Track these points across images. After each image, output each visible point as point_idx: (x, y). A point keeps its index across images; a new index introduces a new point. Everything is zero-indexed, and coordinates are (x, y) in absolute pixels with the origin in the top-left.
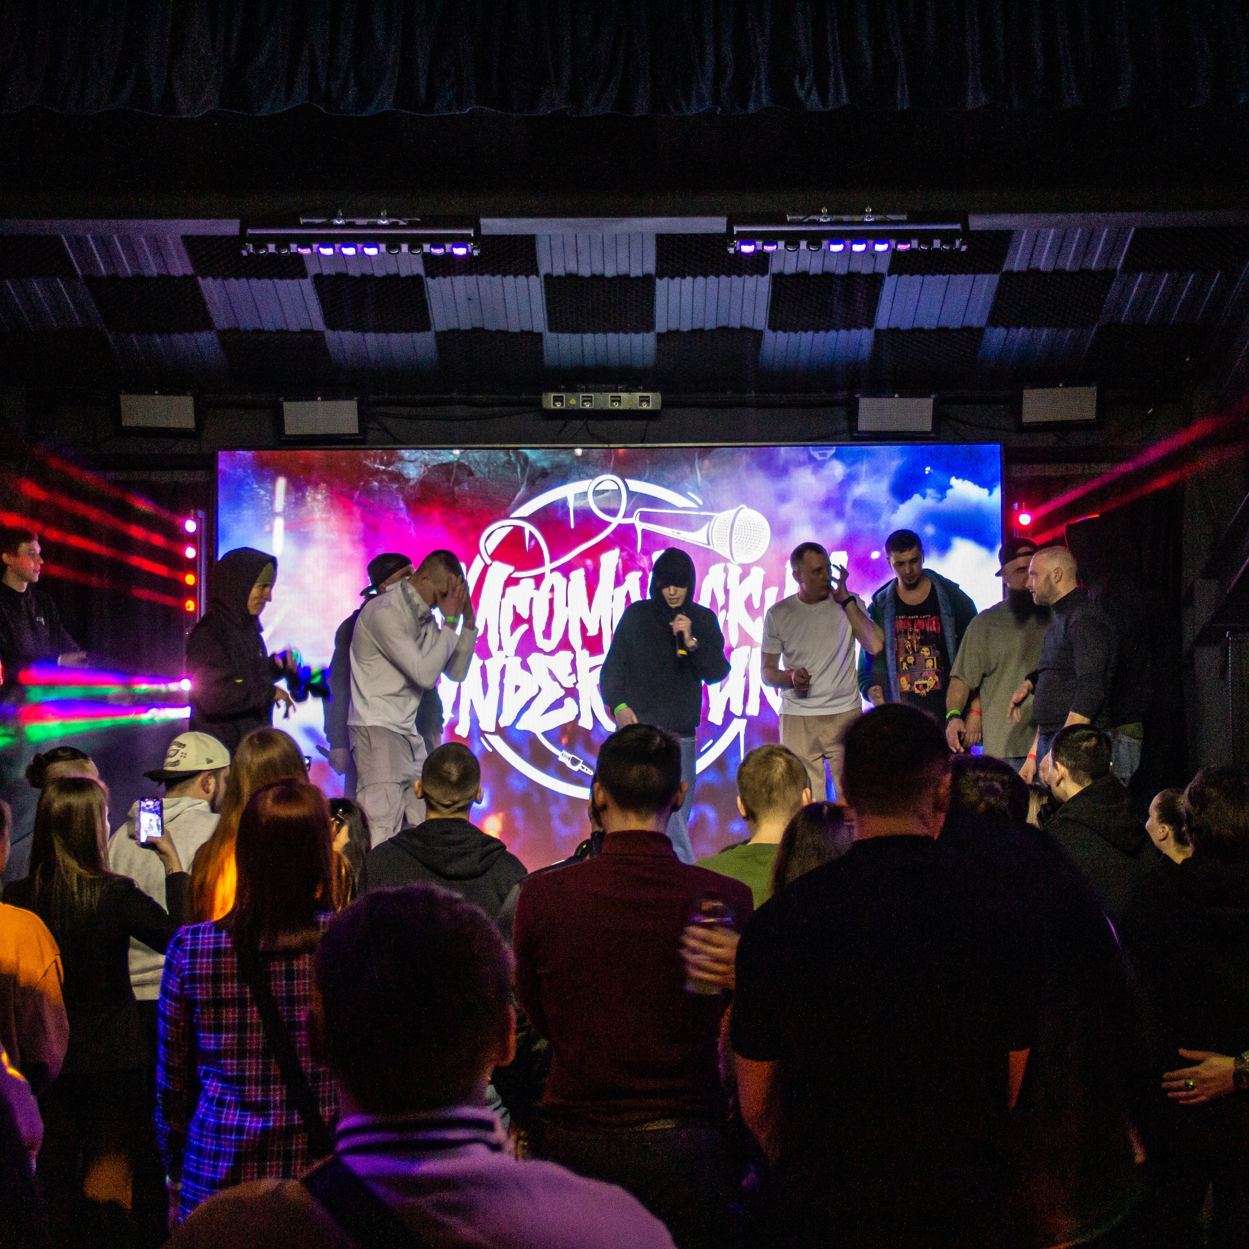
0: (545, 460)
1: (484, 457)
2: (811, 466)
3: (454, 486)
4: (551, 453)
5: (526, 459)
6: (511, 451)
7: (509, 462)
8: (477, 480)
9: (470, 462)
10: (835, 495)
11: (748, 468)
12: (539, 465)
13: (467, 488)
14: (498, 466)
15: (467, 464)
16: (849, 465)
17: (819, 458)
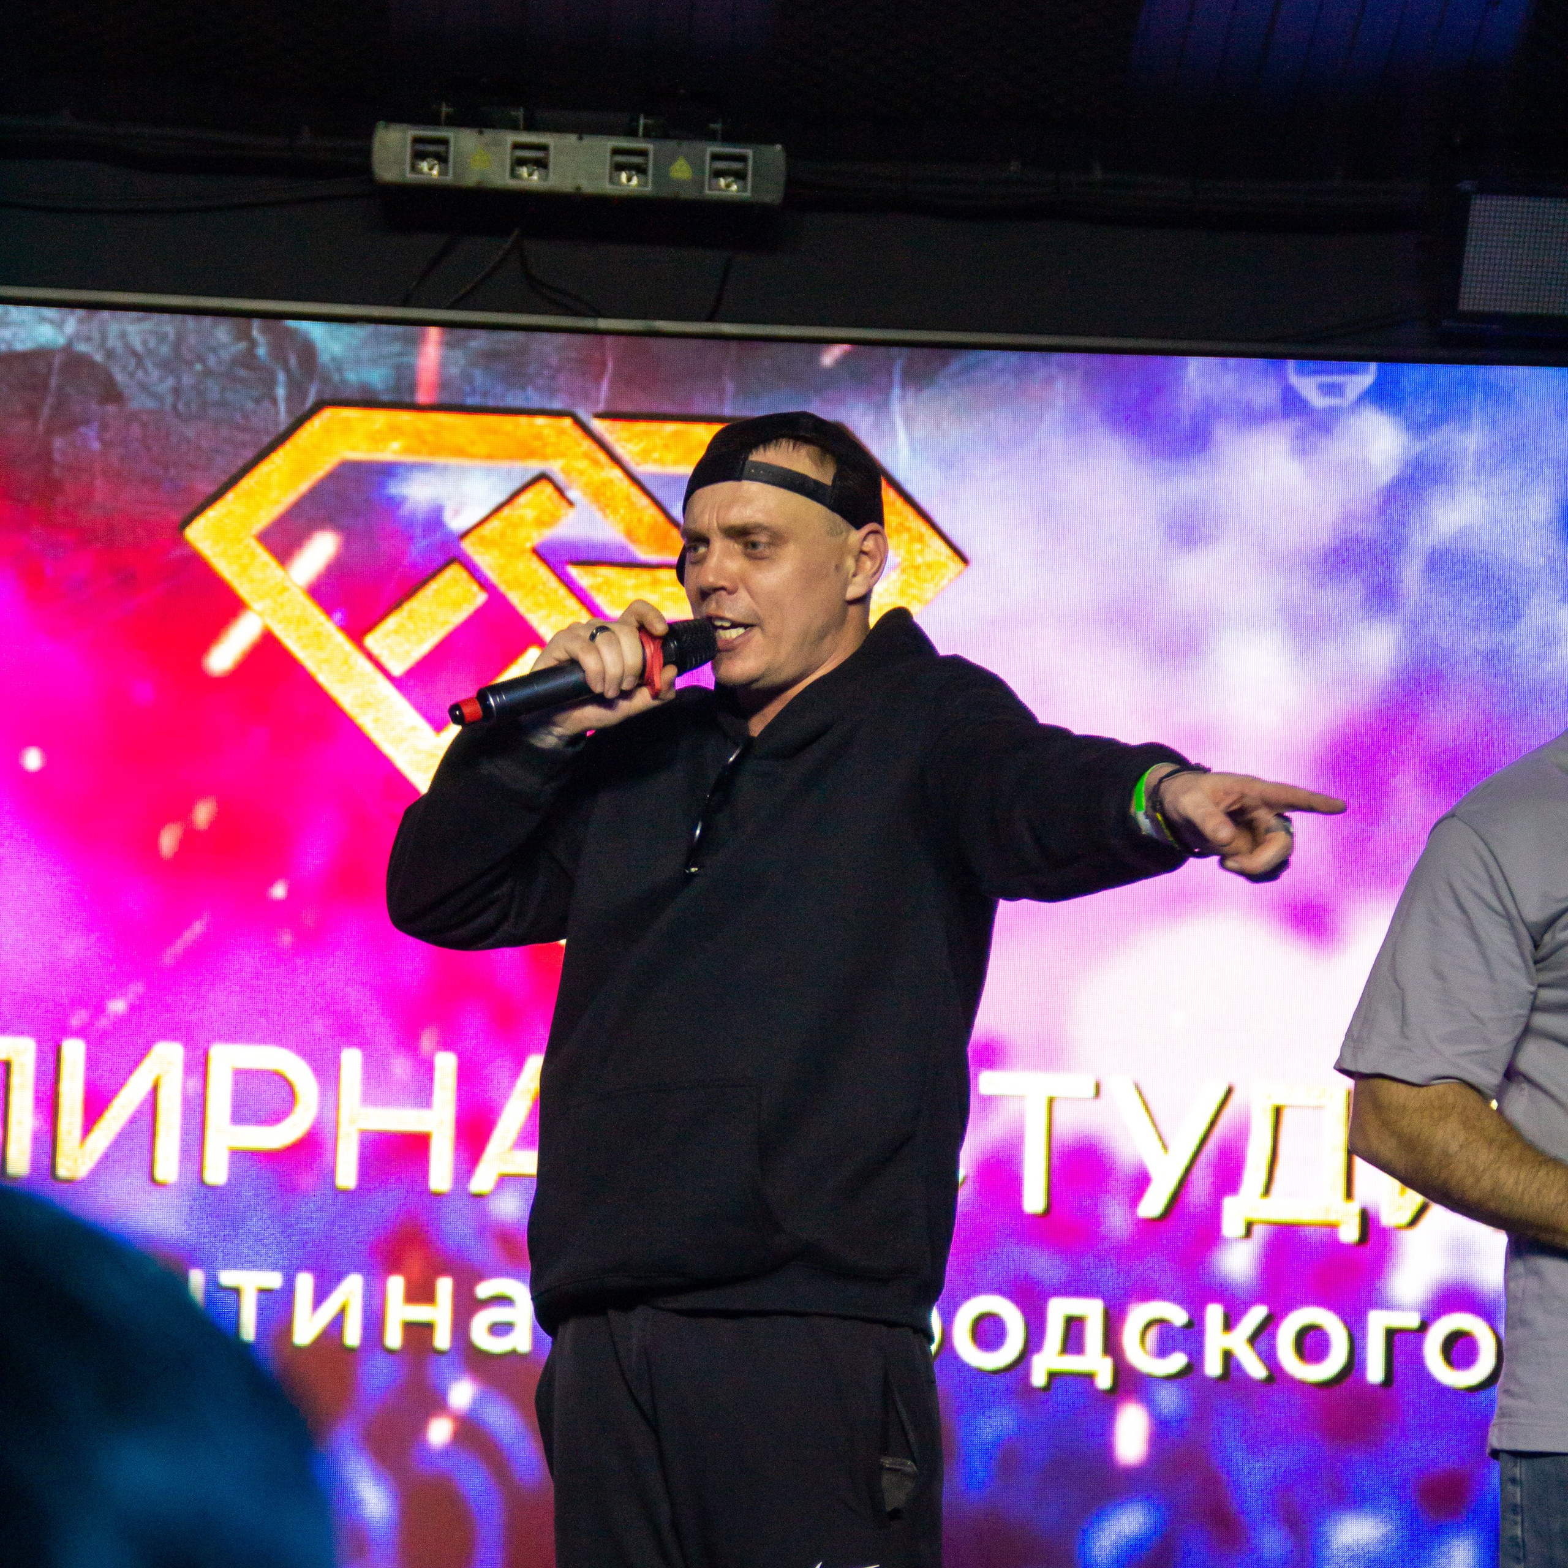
0: (374, 362)
1: (162, 338)
2: (1290, 427)
3: (50, 432)
4: (396, 338)
5: (308, 351)
6: (256, 324)
7: (248, 360)
8: (134, 416)
9: (110, 354)
10: (1369, 530)
11: (1075, 423)
12: (351, 377)
13: (96, 446)
14: (208, 373)
15: (98, 358)
16: (1417, 428)
17: (1318, 401)
